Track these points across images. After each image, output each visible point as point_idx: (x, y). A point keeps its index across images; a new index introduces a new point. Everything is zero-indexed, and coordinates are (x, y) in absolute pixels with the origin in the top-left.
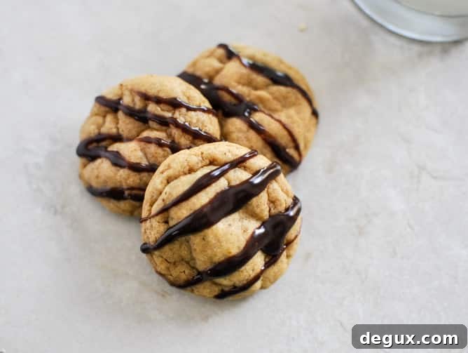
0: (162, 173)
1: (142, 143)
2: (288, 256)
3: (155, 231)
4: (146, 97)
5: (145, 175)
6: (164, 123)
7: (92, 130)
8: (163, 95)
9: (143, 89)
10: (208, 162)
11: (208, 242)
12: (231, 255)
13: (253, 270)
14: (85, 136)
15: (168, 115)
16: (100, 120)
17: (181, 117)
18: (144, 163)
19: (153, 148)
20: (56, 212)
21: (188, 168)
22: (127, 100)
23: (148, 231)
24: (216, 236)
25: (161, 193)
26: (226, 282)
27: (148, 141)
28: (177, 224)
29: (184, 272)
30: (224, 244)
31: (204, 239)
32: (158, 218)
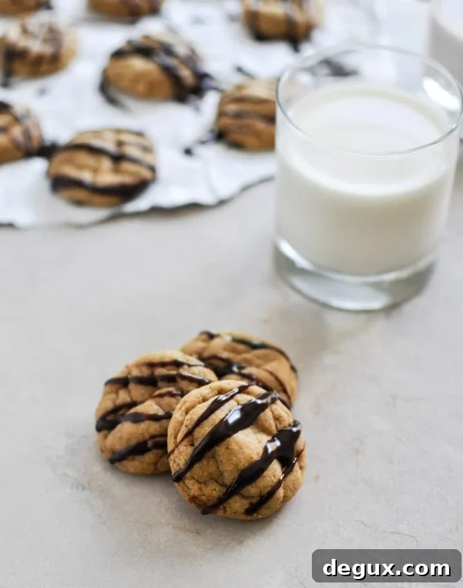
0: (180, 409)
1: (157, 399)
2: (301, 468)
3: (183, 454)
4: (152, 365)
5: (164, 421)
6: (171, 380)
7: (109, 405)
8: (167, 359)
9: (148, 360)
10: (216, 392)
11: (231, 450)
12: (253, 460)
13: (274, 476)
14: (101, 413)
15: (174, 372)
16: (113, 396)
17: (185, 372)
18: (161, 413)
19: (167, 399)
20: (83, 488)
21: (201, 398)
22: (136, 373)
23: (177, 460)
24: (237, 443)
25: (182, 424)
26: (253, 490)
27: (161, 396)
28: (202, 442)
29: (215, 490)
30: (245, 451)
31: (227, 448)
32: (185, 443)
